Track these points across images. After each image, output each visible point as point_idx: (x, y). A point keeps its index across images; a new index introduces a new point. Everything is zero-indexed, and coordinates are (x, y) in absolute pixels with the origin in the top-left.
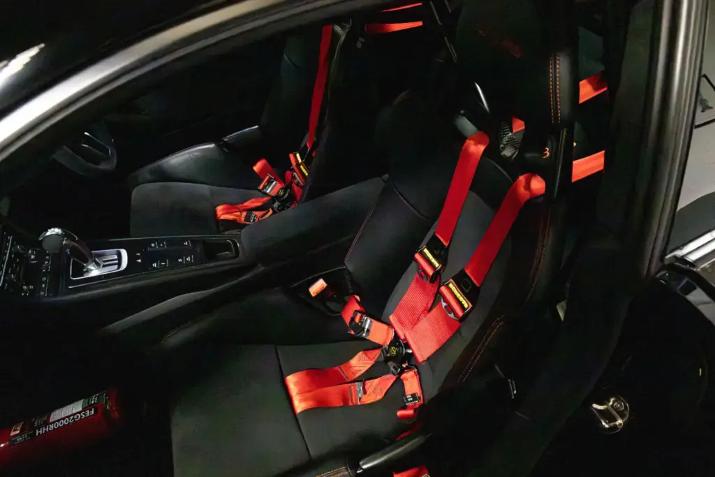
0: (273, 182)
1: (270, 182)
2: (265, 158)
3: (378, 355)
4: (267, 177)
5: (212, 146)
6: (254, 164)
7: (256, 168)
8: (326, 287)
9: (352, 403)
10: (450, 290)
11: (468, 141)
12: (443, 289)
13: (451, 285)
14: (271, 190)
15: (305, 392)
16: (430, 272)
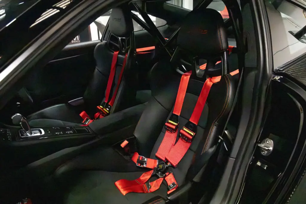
0: (88, 120)
1: (87, 120)
2: (85, 111)
3: (152, 172)
4: (86, 118)
5: (63, 104)
6: (80, 113)
7: (81, 115)
8: (128, 143)
9: (146, 191)
10: (184, 131)
11: (182, 76)
12: (181, 131)
13: (184, 129)
14: (88, 123)
15: (125, 187)
16: (174, 127)
